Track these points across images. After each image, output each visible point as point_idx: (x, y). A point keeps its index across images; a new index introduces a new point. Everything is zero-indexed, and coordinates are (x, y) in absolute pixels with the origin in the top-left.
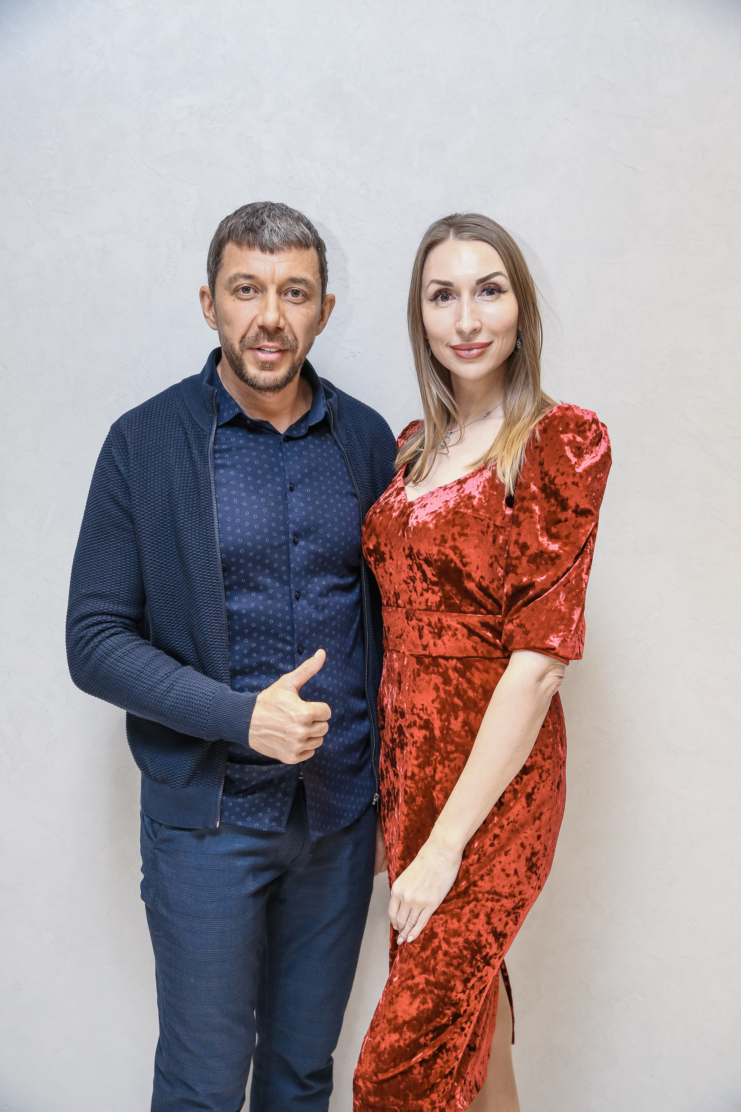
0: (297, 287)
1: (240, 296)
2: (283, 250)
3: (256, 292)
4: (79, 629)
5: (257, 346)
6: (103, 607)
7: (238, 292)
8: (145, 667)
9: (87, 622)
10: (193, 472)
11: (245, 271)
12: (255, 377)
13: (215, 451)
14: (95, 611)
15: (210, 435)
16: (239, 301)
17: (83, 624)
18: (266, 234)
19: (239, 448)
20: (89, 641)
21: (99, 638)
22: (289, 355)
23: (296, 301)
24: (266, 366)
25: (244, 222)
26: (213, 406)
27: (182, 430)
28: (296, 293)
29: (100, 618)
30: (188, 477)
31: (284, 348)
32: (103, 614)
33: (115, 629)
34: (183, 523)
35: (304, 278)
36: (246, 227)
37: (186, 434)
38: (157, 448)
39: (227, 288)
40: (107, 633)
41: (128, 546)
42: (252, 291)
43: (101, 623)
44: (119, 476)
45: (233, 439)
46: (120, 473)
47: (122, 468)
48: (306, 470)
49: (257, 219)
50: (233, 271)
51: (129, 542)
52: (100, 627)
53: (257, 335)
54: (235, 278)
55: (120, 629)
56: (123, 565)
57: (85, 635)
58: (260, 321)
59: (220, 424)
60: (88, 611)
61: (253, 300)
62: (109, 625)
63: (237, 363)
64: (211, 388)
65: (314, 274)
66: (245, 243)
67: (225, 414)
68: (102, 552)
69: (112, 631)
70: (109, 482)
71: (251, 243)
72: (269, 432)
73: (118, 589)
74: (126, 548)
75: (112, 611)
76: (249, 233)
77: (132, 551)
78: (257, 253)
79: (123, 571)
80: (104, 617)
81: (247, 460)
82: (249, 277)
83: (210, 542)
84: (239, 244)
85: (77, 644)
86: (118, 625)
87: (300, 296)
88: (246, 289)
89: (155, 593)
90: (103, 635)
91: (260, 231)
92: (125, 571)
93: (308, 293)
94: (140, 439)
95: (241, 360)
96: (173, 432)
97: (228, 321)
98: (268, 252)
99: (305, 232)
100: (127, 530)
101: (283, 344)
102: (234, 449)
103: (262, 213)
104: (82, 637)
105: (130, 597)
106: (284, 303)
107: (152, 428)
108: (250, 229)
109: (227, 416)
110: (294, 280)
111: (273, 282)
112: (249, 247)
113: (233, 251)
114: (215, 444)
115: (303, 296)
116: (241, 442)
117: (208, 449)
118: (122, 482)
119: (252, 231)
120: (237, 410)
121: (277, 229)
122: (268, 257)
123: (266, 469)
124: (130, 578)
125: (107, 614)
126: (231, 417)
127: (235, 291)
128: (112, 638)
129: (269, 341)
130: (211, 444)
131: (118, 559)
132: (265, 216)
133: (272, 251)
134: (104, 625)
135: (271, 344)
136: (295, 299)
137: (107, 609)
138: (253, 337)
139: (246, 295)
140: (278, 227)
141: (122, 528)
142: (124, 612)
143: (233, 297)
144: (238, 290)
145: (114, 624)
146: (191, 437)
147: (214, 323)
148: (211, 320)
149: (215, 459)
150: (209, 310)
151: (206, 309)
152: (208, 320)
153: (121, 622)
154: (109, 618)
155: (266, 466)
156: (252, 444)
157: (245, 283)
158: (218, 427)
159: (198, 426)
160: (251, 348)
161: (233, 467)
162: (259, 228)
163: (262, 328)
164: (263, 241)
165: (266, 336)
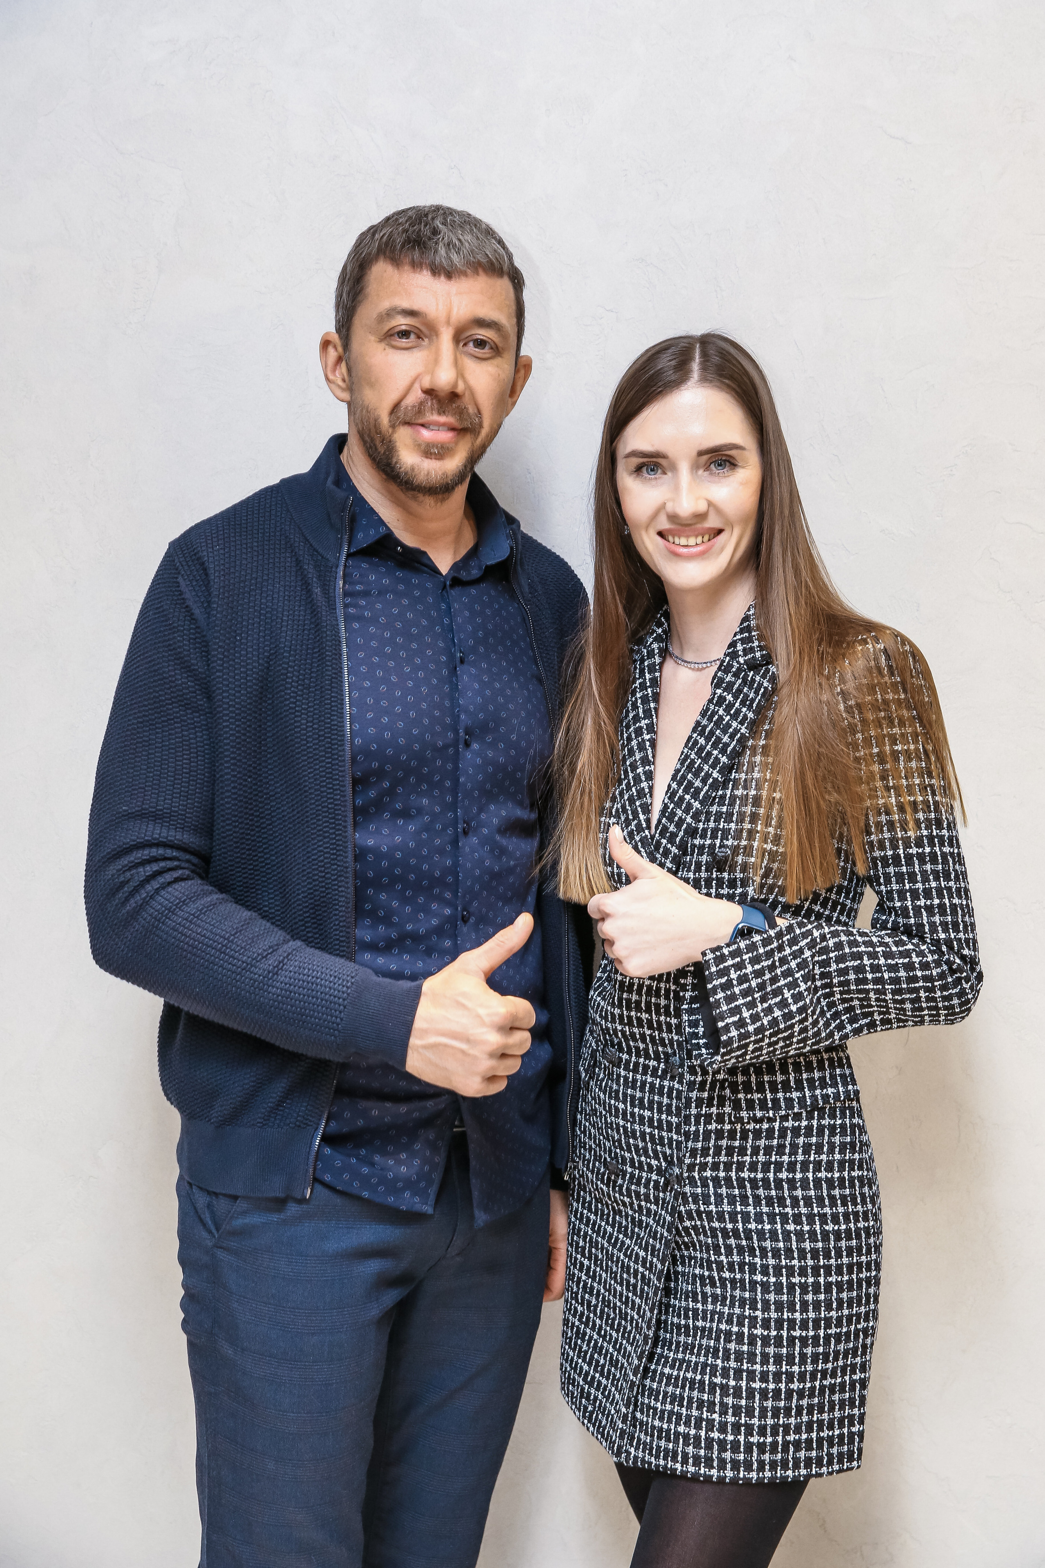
0: (484, 334)
1: (394, 344)
2: (466, 275)
3: (420, 338)
4: (118, 871)
5: (420, 420)
6: (160, 834)
7: (392, 337)
9: (132, 859)
11: (405, 304)
12: (413, 470)
13: (346, 594)
14: (146, 841)
15: (337, 567)
16: (393, 351)
17: (125, 861)
18: (441, 249)
19: (382, 592)
20: (136, 890)
21: (155, 884)
23: (479, 356)
24: (433, 451)
25: (406, 231)
26: (343, 523)
28: (481, 344)
29: (154, 852)
31: (460, 426)
32: (158, 845)
33: (180, 872)
34: (294, 703)
35: (495, 320)
36: (409, 238)
38: (253, 582)
39: (373, 332)
40: (168, 877)
42: (413, 336)
43: (155, 860)
45: (372, 577)
46: (194, 619)
47: (197, 612)
48: (480, 634)
49: (425, 226)
50: (385, 305)
52: (155, 867)
53: (421, 403)
54: (388, 315)
55: (187, 872)
57: (129, 881)
58: (426, 381)
59: (354, 552)
60: (134, 841)
61: (415, 351)
62: (169, 864)
63: (382, 449)
64: (340, 492)
65: (508, 315)
66: (406, 261)
67: (361, 536)
69: (176, 874)
71: (416, 261)
72: (426, 569)
73: (183, 805)
75: (174, 841)
76: (413, 247)
78: (425, 278)
80: (161, 851)
81: (395, 611)
82: (412, 313)
83: (336, 734)
84: (397, 263)
85: (114, 895)
86: (183, 865)
87: (486, 348)
88: (405, 334)
91: (431, 244)
93: (498, 343)
94: (227, 566)
96: (277, 559)
97: (372, 381)
98: (442, 277)
101: (461, 419)
102: (374, 593)
103: (434, 219)
104: (123, 884)
106: (463, 357)
107: (244, 551)
108: (414, 240)
109: (364, 538)
110: (480, 323)
111: (448, 323)
113: (385, 275)
114: (345, 582)
115: (492, 348)
116: (386, 581)
117: (335, 590)
119: (419, 244)
120: (382, 530)
122: (441, 285)
123: (424, 626)
125: (165, 845)
126: (370, 541)
127: (387, 336)
128: (176, 886)
129: (439, 413)
130: (340, 582)
132: (438, 222)
133: (448, 276)
134: (162, 864)
135: (442, 419)
136: (478, 353)
137: (167, 838)
138: (414, 406)
139: (404, 343)
140: (461, 241)
142: (192, 842)
143: (384, 346)
144: (392, 335)
145: (176, 863)
146: (310, 570)
147: (343, 390)
148: (339, 386)
149: (346, 606)
150: (334, 371)
151: (329, 369)
152: (332, 386)
153: (188, 861)
154: (169, 853)
155: (424, 622)
156: (401, 587)
157: (402, 321)
158: (349, 556)
159: (317, 551)
160: (410, 424)
161: (374, 620)
162: (430, 239)
163: (429, 392)
164: (438, 259)
165: (435, 406)
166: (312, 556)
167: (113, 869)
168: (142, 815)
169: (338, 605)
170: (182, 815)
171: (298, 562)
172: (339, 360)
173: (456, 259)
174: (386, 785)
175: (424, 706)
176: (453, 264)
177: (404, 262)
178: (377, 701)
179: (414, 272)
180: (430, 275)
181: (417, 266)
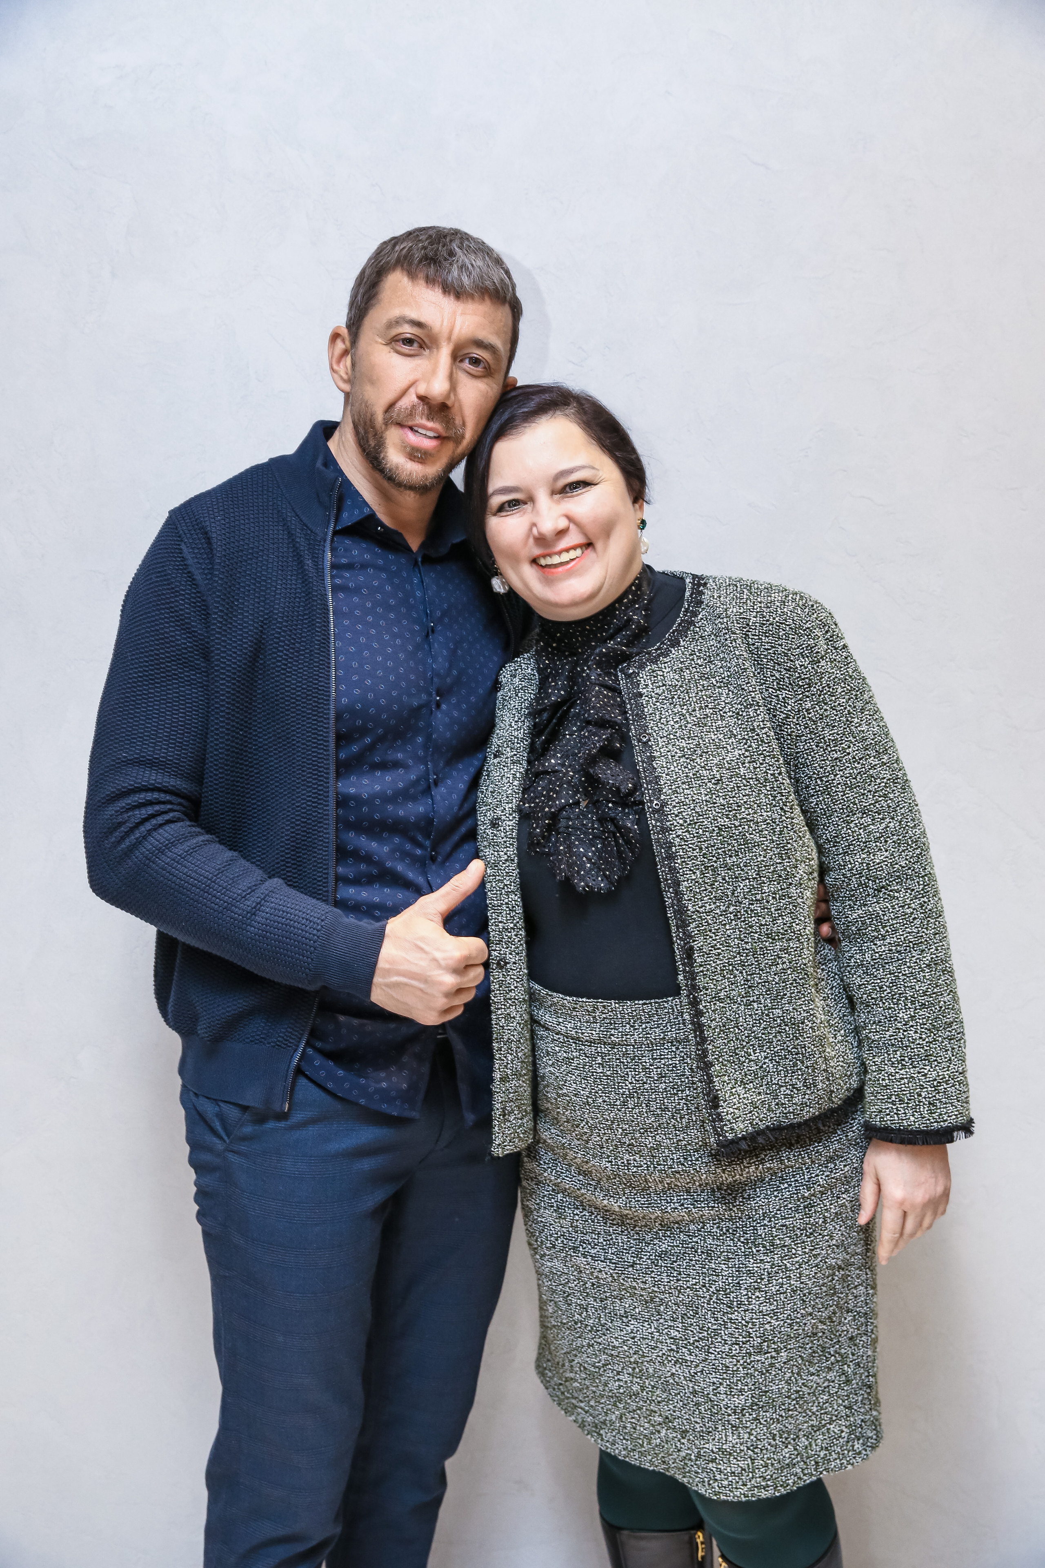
0: (478, 353)
1: (399, 350)
2: (472, 296)
3: (421, 347)
4: (116, 811)
5: (410, 423)
6: (155, 780)
7: (397, 344)
8: (218, 874)
9: (129, 802)
11: (414, 315)
12: (397, 468)
13: (334, 566)
14: (143, 785)
15: (325, 541)
16: (396, 355)
17: (123, 803)
18: (454, 270)
19: (364, 566)
20: (132, 830)
21: (148, 826)
22: (451, 444)
23: (473, 373)
24: (416, 455)
26: (331, 502)
27: (283, 530)
28: (476, 361)
29: (149, 796)
31: (444, 434)
32: (154, 790)
33: (171, 814)
35: (492, 343)
36: (426, 255)
38: (250, 551)
39: (382, 334)
40: (160, 820)
42: (416, 345)
43: (151, 803)
45: (355, 552)
46: (195, 584)
47: (199, 577)
49: (443, 246)
50: (396, 312)
52: (150, 810)
53: (414, 407)
54: (395, 323)
55: (178, 815)
57: (126, 821)
58: (422, 389)
59: (339, 528)
60: (131, 785)
61: (416, 358)
62: (163, 807)
63: (373, 442)
64: (331, 474)
65: (502, 337)
66: (421, 275)
67: (345, 515)
69: (167, 817)
70: (176, 596)
72: (400, 547)
73: (177, 755)
75: (167, 787)
76: (429, 264)
80: (156, 795)
81: (376, 584)
82: (419, 324)
84: (412, 276)
85: (111, 833)
86: (175, 807)
87: (480, 367)
88: (409, 342)
90: (154, 822)
91: (446, 264)
93: (492, 365)
95: (378, 437)
101: (447, 428)
102: (357, 566)
103: (451, 241)
104: (120, 824)
106: (459, 372)
108: (431, 258)
109: (350, 518)
110: (476, 343)
111: (449, 338)
112: (427, 282)
115: (485, 367)
116: (367, 557)
117: (323, 563)
119: (435, 263)
120: (365, 511)
121: (470, 266)
122: (450, 303)
123: (400, 598)
125: (159, 790)
126: (356, 518)
127: (392, 341)
128: (167, 828)
129: (428, 420)
130: (327, 555)
132: (455, 244)
133: (458, 297)
134: (157, 808)
135: (430, 424)
136: (473, 370)
137: (161, 783)
138: (407, 409)
139: (406, 349)
140: (472, 265)
141: (191, 666)
142: (185, 788)
143: (388, 348)
144: (397, 341)
145: (169, 806)
146: (301, 541)
147: (345, 381)
148: (341, 377)
149: (332, 577)
150: (339, 362)
151: (334, 360)
152: (336, 376)
153: (180, 804)
154: (163, 797)
155: (400, 595)
156: (380, 562)
157: (408, 330)
158: (336, 533)
159: (306, 526)
160: (400, 425)
161: (357, 591)
162: (446, 259)
163: (422, 398)
164: (450, 279)
165: (426, 411)
166: (302, 530)
167: (111, 810)
168: (140, 762)
169: (326, 576)
170: (176, 763)
171: (290, 535)
172: (345, 353)
173: (466, 280)
174: (368, 740)
175: (402, 670)
176: (462, 286)
177: (419, 276)
178: (361, 665)
179: (428, 288)
180: (440, 291)
181: (430, 281)
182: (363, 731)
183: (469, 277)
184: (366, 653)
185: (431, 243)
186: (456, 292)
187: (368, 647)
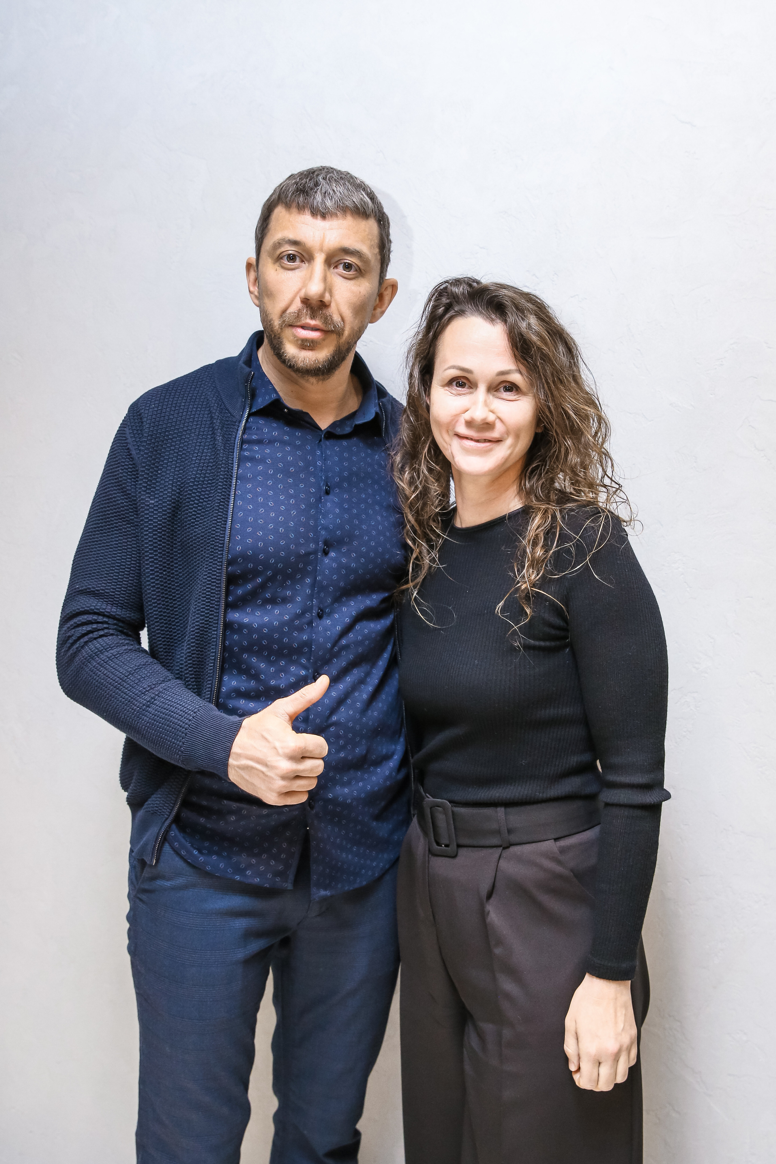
0: (350, 259)
1: (283, 265)
2: (335, 215)
3: (302, 261)
5: (299, 323)
6: (96, 606)
7: (282, 261)
10: (214, 462)
11: (291, 236)
12: (294, 357)
13: (243, 442)
14: (86, 610)
15: (240, 422)
16: (282, 270)
17: (73, 622)
18: (319, 197)
19: (271, 442)
20: (76, 641)
21: (86, 639)
22: (334, 336)
23: (346, 276)
24: (306, 345)
25: (296, 183)
26: (247, 391)
27: (208, 414)
28: (348, 267)
29: (90, 617)
30: (208, 467)
31: (326, 327)
32: (94, 613)
35: (358, 249)
36: (297, 188)
37: (212, 417)
38: (175, 431)
39: (271, 254)
40: (96, 634)
41: (130, 542)
42: (298, 259)
43: (91, 623)
44: (130, 461)
45: (265, 430)
48: (346, 474)
49: (310, 180)
50: (279, 236)
51: (132, 537)
52: (89, 628)
53: (299, 311)
54: (278, 244)
55: (112, 631)
56: (123, 562)
57: (73, 634)
58: (302, 294)
59: (253, 411)
60: (79, 609)
61: (297, 271)
62: (98, 626)
63: (275, 342)
64: (247, 369)
65: (371, 247)
66: (294, 205)
67: (260, 400)
68: (103, 545)
69: (104, 632)
70: (119, 467)
71: (301, 204)
72: (308, 425)
73: (113, 589)
74: (128, 543)
75: (104, 612)
76: (299, 194)
77: (134, 547)
78: (307, 217)
79: (122, 569)
80: (95, 617)
81: (280, 455)
82: (295, 243)
84: (288, 206)
85: (65, 644)
86: (110, 627)
87: (352, 271)
88: (292, 258)
89: (155, 597)
90: (91, 636)
91: (312, 193)
92: (124, 569)
93: (362, 268)
94: (158, 419)
95: (279, 338)
96: (197, 416)
97: (269, 293)
98: (319, 217)
99: (365, 199)
100: (132, 523)
101: (326, 323)
102: (265, 441)
103: (318, 176)
104: (69, 638)
105: (127, 600)
106: (333, 275)
107: (173, 409)
108: (301, 190)
109: (261, 402)
110: (346, 251)
111: (321, 250)
112: (299, 209)
113: (280, 215)
114: (244, 433)
115: (356, 270)
116: (275, 433)
117: (235, 438)
118: (133, 467)
119: (304, 193)
120: (274, 396)
121: (330, 192)
122: (319, 222)
123: (300, 466)
124: (128, 578)
125: (98, 614)
126: (266, 403)
127: (279, 259)
128: (101, 640)
129: (312, 318)
130: (240, 432)
131: (119, 555)
132: (320, 178)
133: (324, 216)
134: (95, 626)
135: (313, 321)
136: (345, 274)
137: (100, 609)
138: (295, 313)
139: (290, 264)
140: (334, 191)
141: (127, 520)
142: (118, 615)
143: (277, 266)
144: (282, 258)
145: (105, 625)
147: (258, 298)
148: (256, 296)
150: (254, 285)
151: (251, 283)
152: (252, 295)
153: (113, 624)
154: (99, 618)
155: (301, 464)
156: (286, 438)
157: (291, 249)
158: (250, 415)
159: (228, 410)
160: (291, 326)
161: (262, 461)
162: (312, 189)
163: (306, 301)
164: (315, 204)
165: (309, 312)
167: (66, 627)
168: (86, 592)
169: (235, 450)
170: (112, 595)
173: (329, 203)
174: (259, 580)
175: (292, 524)
176: (326, 208)
177: (292, 205)
178: (256, 520)
179: (299, 213)
180: (310, 215)
181: (301, 208)
182: (256, 573)
183: (331, 199)
184: (262, 510)
185: (301, 179)
186: (323, 214)
187: (264, 505)
